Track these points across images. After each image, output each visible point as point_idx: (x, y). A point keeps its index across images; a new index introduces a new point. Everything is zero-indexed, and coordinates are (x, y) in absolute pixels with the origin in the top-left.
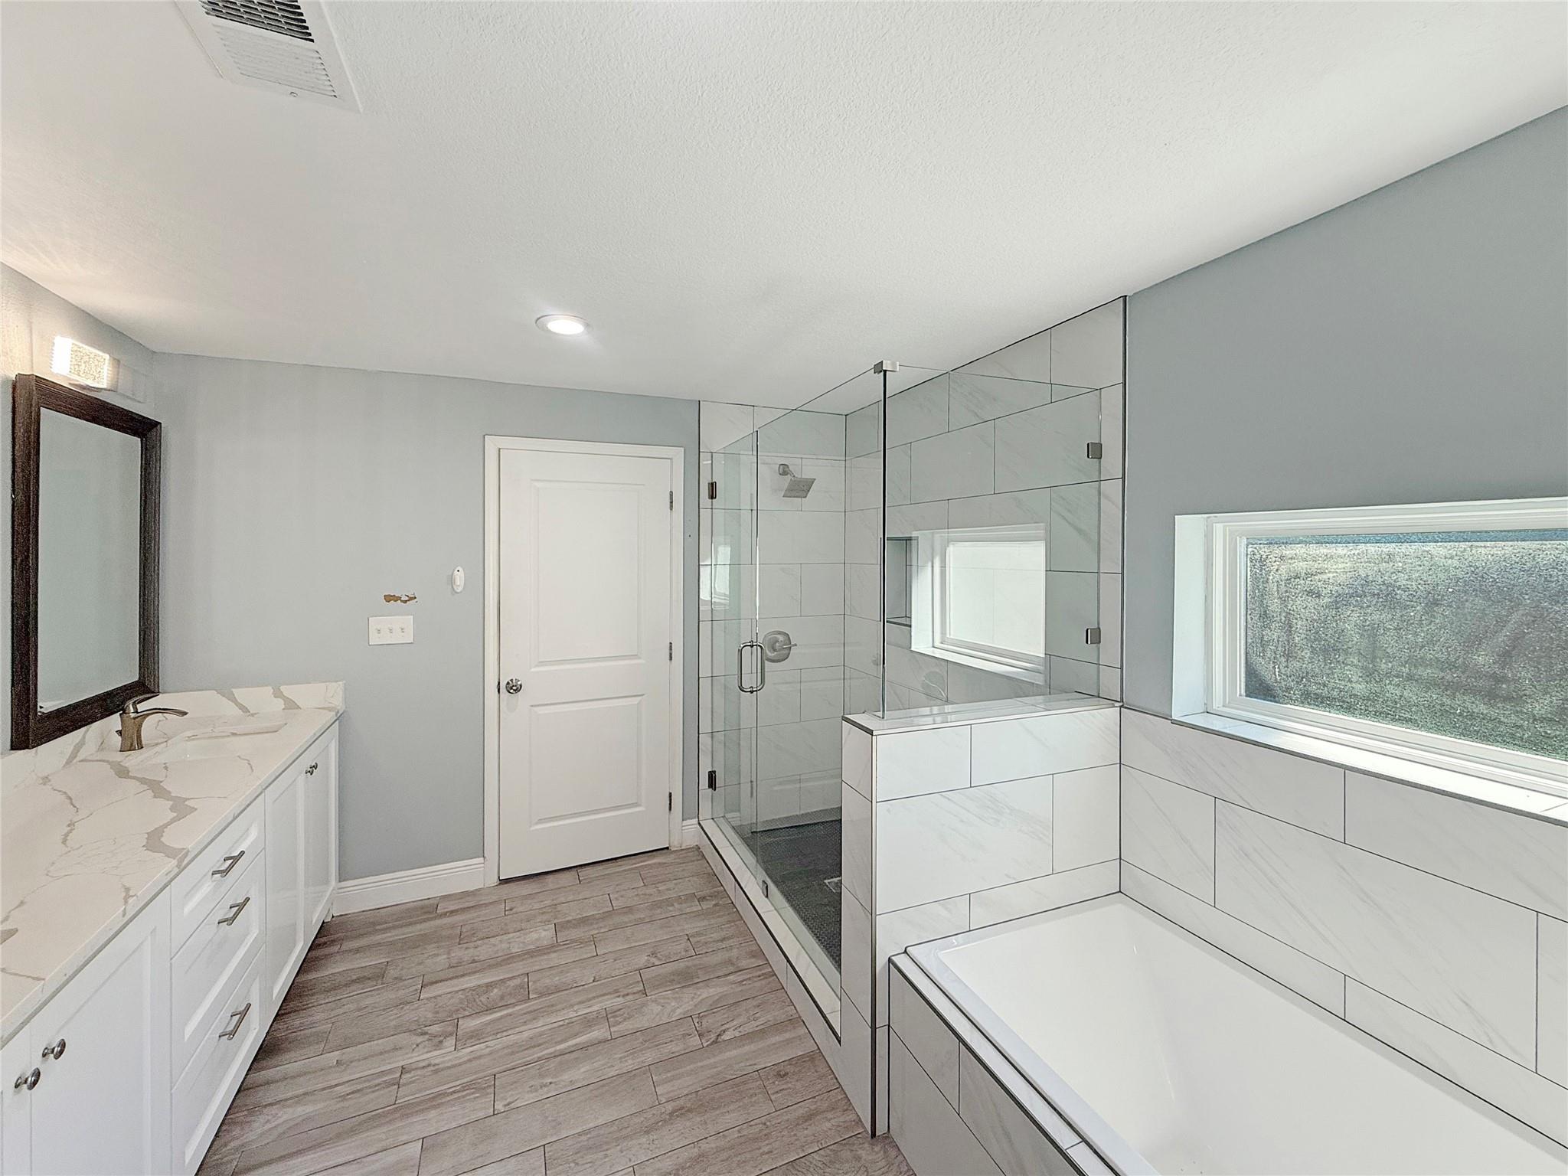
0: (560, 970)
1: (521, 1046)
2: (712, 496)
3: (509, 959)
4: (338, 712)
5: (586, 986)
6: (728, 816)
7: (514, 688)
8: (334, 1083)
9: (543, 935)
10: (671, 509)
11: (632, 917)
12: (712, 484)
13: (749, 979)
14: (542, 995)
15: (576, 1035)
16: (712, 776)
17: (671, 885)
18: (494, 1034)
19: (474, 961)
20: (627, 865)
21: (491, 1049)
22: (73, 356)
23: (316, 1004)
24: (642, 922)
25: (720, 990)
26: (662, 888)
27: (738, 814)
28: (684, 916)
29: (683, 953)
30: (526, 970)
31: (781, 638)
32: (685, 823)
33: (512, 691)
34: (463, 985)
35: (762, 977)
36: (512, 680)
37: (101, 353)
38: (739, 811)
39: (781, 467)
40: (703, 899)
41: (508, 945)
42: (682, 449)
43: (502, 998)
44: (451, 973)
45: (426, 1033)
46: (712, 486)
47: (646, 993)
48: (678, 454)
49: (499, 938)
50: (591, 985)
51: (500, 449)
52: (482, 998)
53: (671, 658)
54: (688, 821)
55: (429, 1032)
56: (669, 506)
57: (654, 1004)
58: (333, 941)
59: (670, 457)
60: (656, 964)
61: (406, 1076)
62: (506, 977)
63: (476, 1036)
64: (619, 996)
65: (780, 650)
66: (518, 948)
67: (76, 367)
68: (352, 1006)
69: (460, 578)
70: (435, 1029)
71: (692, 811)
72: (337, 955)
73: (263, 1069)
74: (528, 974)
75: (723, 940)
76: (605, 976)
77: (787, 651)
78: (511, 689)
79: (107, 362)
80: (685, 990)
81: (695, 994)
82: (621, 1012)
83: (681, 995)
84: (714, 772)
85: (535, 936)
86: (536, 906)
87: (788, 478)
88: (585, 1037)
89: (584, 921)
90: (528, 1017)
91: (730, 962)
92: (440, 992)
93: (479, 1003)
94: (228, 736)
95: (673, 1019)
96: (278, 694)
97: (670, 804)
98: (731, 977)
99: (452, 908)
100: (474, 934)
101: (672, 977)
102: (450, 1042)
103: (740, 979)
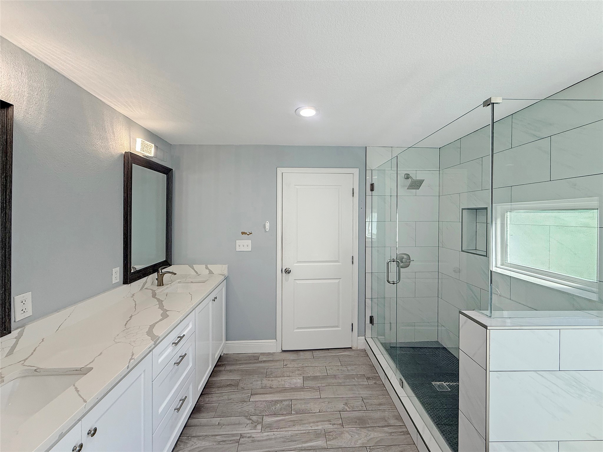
0: (305, 401)
1: (287, 439)
2: (372, 190)
3: (284, 390)
4: (225, 276)
5: (316, 414)
6: (379, 337)
7: (288, 272)
8: (216, 433)
9: (298, 381)
10: (353, 196)
11: (336, 381)
12: (372, 184)
13: (395, 432)
14: (297, 413)
15: (311, 440)
16: (371, 318)
17: (353, 367)
18: (277, 428)
19: (271, 388)
20: (333, 353)
21: (276, 436)
22: (142, 145)
23: (214, 392)
24: (340, 385)
25: (380, 435)
26: (349, 368)
27: (383, 337)
28: (360, 386)
29: (360, 407)
30: (291, 398)
31: (405, 257)
32: (359, 338)
33: (287, 273)
34: (266, 398)
35: (402, 433)
36: (287, 268)
37: (151, 144)
38: (384, 336)
39: (406, 175)
40: (368, 378)
41: (284, 383)
42: (358, 169)
43: (281, 409)
44: (262, 391)
45: (251, 419)
46: (372, 185)
47: (343, 426)
48: (356, 171)
49: (281, 378)
50: (317, 414)
51: (282, 173)
52: (273, 408)
53: (353, 263)
54: (360, 337)
55: (252, 419)
56: (352, 195)
57: (347, 434)
58: (223, 365)
59: (353, 173)
60: (348, 410)
61: (242, 440)
62: (283, 399)
63: (269, 427)
64: (331, 424)
65: (405, 262)
66: (288, 385)
67: (143, 149)
68: (226, 397)
69: (268, 225)
70: (254, 418)
71: (362, 333)
72: (224, 371)
73: (194, 418)
74: (291, 400)
75: (380, 404)
76: (324, 410)
77: (409, 263)
78: (287, 272)
79: (153, 147)
80: (362, 430)
81: (367, 434)
82: (331, 434)
83: (360, 432)
84: (373, 317)
85: (295, 381)
86: (296, 366)
87: (410, 180)
88: (315, 443)
89: (315, 378)
90: (291, 423)
91: (384, 419)
92: (257, 400)
93: (272, 409)
94: (190, 283)
95: (357, 446)
96: (207, 268)
97: (352, 328)
98: (385, 429)
99: (264, 359)
100: (272, 374)
101: (356, 420)
102: (259, 427)
103: (391, 431)
